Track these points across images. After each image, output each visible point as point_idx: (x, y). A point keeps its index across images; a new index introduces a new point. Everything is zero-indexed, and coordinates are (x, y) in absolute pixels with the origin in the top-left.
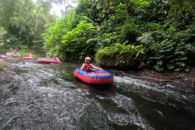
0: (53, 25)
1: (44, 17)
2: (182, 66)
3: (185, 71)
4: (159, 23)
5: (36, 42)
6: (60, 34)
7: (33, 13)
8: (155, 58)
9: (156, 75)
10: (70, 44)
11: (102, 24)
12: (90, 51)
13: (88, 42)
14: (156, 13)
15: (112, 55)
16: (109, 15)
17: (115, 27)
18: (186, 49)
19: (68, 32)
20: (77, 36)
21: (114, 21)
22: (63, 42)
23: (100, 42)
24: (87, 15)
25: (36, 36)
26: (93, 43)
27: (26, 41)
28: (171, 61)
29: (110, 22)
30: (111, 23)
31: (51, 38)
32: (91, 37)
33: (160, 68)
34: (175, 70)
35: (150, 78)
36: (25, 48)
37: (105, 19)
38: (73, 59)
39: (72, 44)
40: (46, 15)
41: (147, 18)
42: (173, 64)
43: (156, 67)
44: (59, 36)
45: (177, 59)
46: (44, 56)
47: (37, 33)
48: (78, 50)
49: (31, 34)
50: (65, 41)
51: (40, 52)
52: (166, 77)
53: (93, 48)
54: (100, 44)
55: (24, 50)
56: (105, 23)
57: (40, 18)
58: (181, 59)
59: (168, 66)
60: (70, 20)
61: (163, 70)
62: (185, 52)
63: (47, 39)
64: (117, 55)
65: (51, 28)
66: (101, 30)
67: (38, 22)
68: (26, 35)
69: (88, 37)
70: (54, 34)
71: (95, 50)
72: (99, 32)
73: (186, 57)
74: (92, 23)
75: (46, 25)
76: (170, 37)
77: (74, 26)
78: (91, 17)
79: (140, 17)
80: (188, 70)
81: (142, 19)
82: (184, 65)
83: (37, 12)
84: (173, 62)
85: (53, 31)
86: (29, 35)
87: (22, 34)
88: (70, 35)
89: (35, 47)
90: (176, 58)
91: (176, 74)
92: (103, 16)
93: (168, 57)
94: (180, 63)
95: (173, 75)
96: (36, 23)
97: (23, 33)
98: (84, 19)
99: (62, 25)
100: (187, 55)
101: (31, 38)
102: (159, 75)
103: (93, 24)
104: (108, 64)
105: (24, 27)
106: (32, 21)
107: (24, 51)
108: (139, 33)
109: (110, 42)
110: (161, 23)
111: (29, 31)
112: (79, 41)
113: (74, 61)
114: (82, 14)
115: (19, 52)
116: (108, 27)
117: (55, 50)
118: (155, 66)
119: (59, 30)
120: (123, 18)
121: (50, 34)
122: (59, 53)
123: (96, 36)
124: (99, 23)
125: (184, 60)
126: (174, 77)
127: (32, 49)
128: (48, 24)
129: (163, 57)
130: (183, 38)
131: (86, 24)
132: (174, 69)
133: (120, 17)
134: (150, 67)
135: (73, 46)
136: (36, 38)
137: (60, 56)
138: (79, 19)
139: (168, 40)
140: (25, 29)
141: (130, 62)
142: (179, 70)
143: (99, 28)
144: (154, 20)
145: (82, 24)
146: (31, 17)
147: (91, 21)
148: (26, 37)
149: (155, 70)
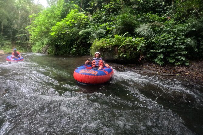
0: (39, 15)
1: (28, 7)
2: (182, 60)
3: (185, 65)
4: (157, 14)
5: (20, 36)
6: (47, 25)
7: (15, 4)
8: (156, 51)
9: (158, 68)
10: (60, 36)
11: (95, 13)
12: (82, 43)
13: (80, 33)
14: (153, 3)
15: (110, 48)
16: (103, 4)
17: (109, 16)
18: (186, 43)
19: (58, 23)
20: (67, 27)
21: (108, 10)
22: (52, 34)
23: (94, 33)
24: (78, 3)
25: (20, 29)
26: (86, 34)
27: (9, 36)
28: (171, 55)
29: (103, 11)
30: (105, 12)
31: (38, 30)
32: (82, 27)
33: (161, 61)
34: (176, 63)
35: (153, 72)
36: (9, 44)
37: (98, 8)
38: (64, 52)
39: (62, 36)
40: (30, 5)
41: (143, 8)
42: (174, 58)
43: (157, 60)
44: (47, 28)
45: (177, 53)
46: (30, 51)
47: (21, 26)
48: (69, 43)
49: (13, 28)
50: (54, 33)
51: (25, 47)
52: (168, 71)
53: (86, 40)
54: (94, 35)
55: (8, 46)
56: (98, 12)
57: (23, 9)
58: (181, 53)
59: (168, 59)
60: (58, 9)
61: (164, 63)
62: (185, 45)
63: (33, 32)
64: (117, 48)
65: (36, 19)
66: (94, 20)
67: (21, 13)
68: (9, 29)
69: (79, 28)
70: (40, 25)
71: (88, 42)
72: (91, 22)
73: (185, 51)
74: (83, 12)
75: (31, 16)
76: (169, 30)
77: (63, 16)
78: (82, 6)
79: (136, 6)
80: (188, 64)
81: (138, 9)
82: (184, 59)
83: (20, 2)
84: (173, 56)
85: (40, 23)
86: (12, 29)
87: (4, 28)
88: (60, 26)
89: (19, 42)
90: (176, 51)
91: (177, 68)
92: (96, 5)
93: (169, 50)
94: (180, 57)
95: (175, 69)
96: (18, 15)
97: (6, 27)
98: (74, 8)
99: (49, 15)
100: (186, 49)
101: (15, 32)
102: (160, 69)
103: (85, 13)
104: (106, 57)
105: (6, 20)
106: (14, 13)
107: (7, 48)
108: (137, 24)
109: (105, 33)
110: (159, 14)
111: (12, 25)
112: (70, 33)
113: (66, 55)
114: (72, 2)
115: (3, 49)
116: (101, 17)
117: (42, 44)
118: (155, 59)
119: (46, 21)
120: (118, 7)
121: (36, 26)
122: (47, 46)
123: (88, 26)
124: (91, 12)
125: (184, 54)
126: (176, 71)
127: (16, 44)
128: (33, 14)
129: (163, 50)
130: (182, 32)
131: (77, 13)
132: (174, 62)
133: (114, 6)
134: (151, 60)
135: (64, 38)
136: (20, 31)
137: (49, 50)
138: (69, 8)
139: (168, 33)
140: (7, 22)
141: (130, 55)
142: (179, 63)
143: (91, 18)
144: (151, 11)
145: (72, 13)
146: (13, 8)
147: (82, 10)
148: (8, 32)
149: (156, 64)
